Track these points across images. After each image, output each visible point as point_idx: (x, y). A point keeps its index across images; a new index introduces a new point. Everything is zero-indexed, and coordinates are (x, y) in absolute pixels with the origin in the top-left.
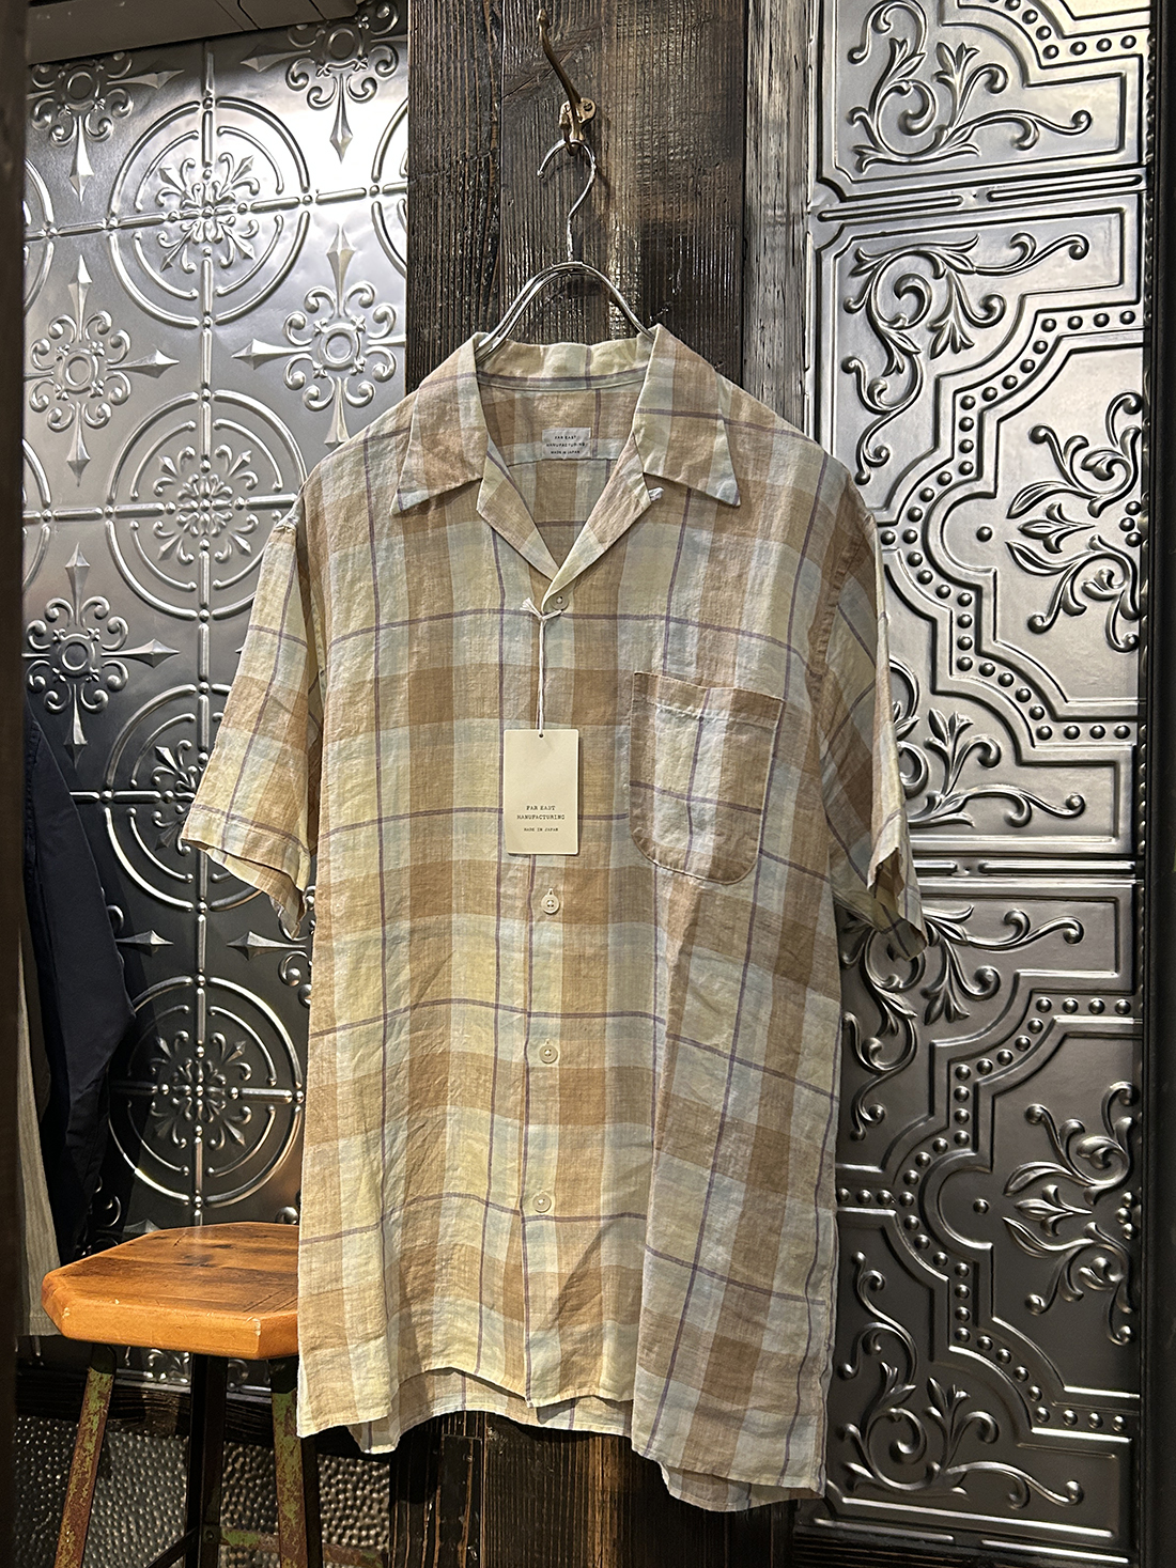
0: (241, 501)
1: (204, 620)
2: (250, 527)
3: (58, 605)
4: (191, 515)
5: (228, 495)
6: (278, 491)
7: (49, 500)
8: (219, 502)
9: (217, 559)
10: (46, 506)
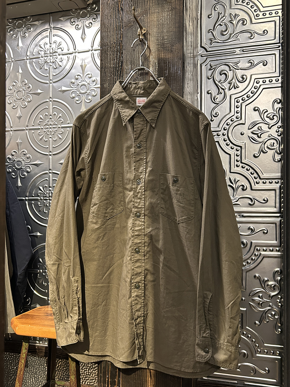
0: (59, 126)
1: (50, 155)
2: (62, 132)
3: (14, 152)
4: (47, 129)
5: (56, 125)
6: (68, 123)
8: (54, 126)
9: (54, 140)
10: (11, 127)
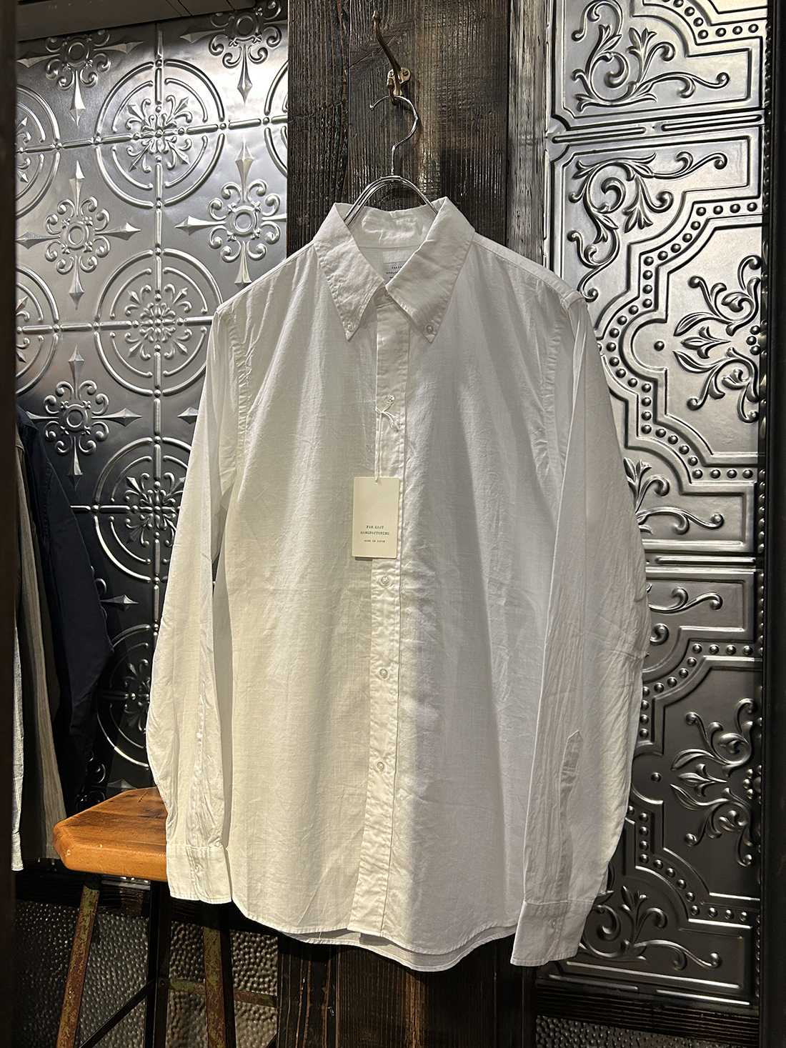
0: (181, 320)
1: (157, 396)
2: (187, 337)
3: (64, 386)
4: (149, 329)
5: (173, 316)
6: (205, 314)
7: (57, 318)
8: (167, 320)
9: (166, 357)
10: (56, 322)
